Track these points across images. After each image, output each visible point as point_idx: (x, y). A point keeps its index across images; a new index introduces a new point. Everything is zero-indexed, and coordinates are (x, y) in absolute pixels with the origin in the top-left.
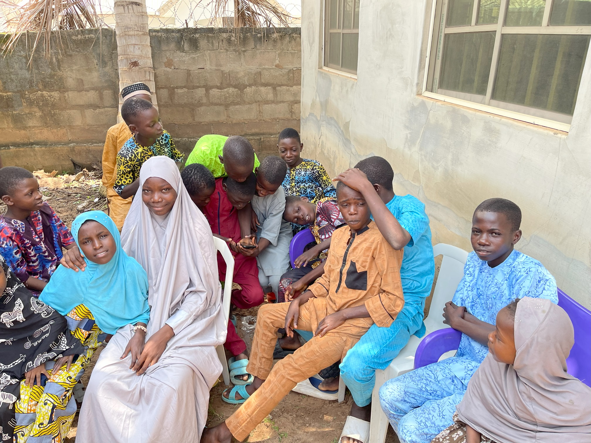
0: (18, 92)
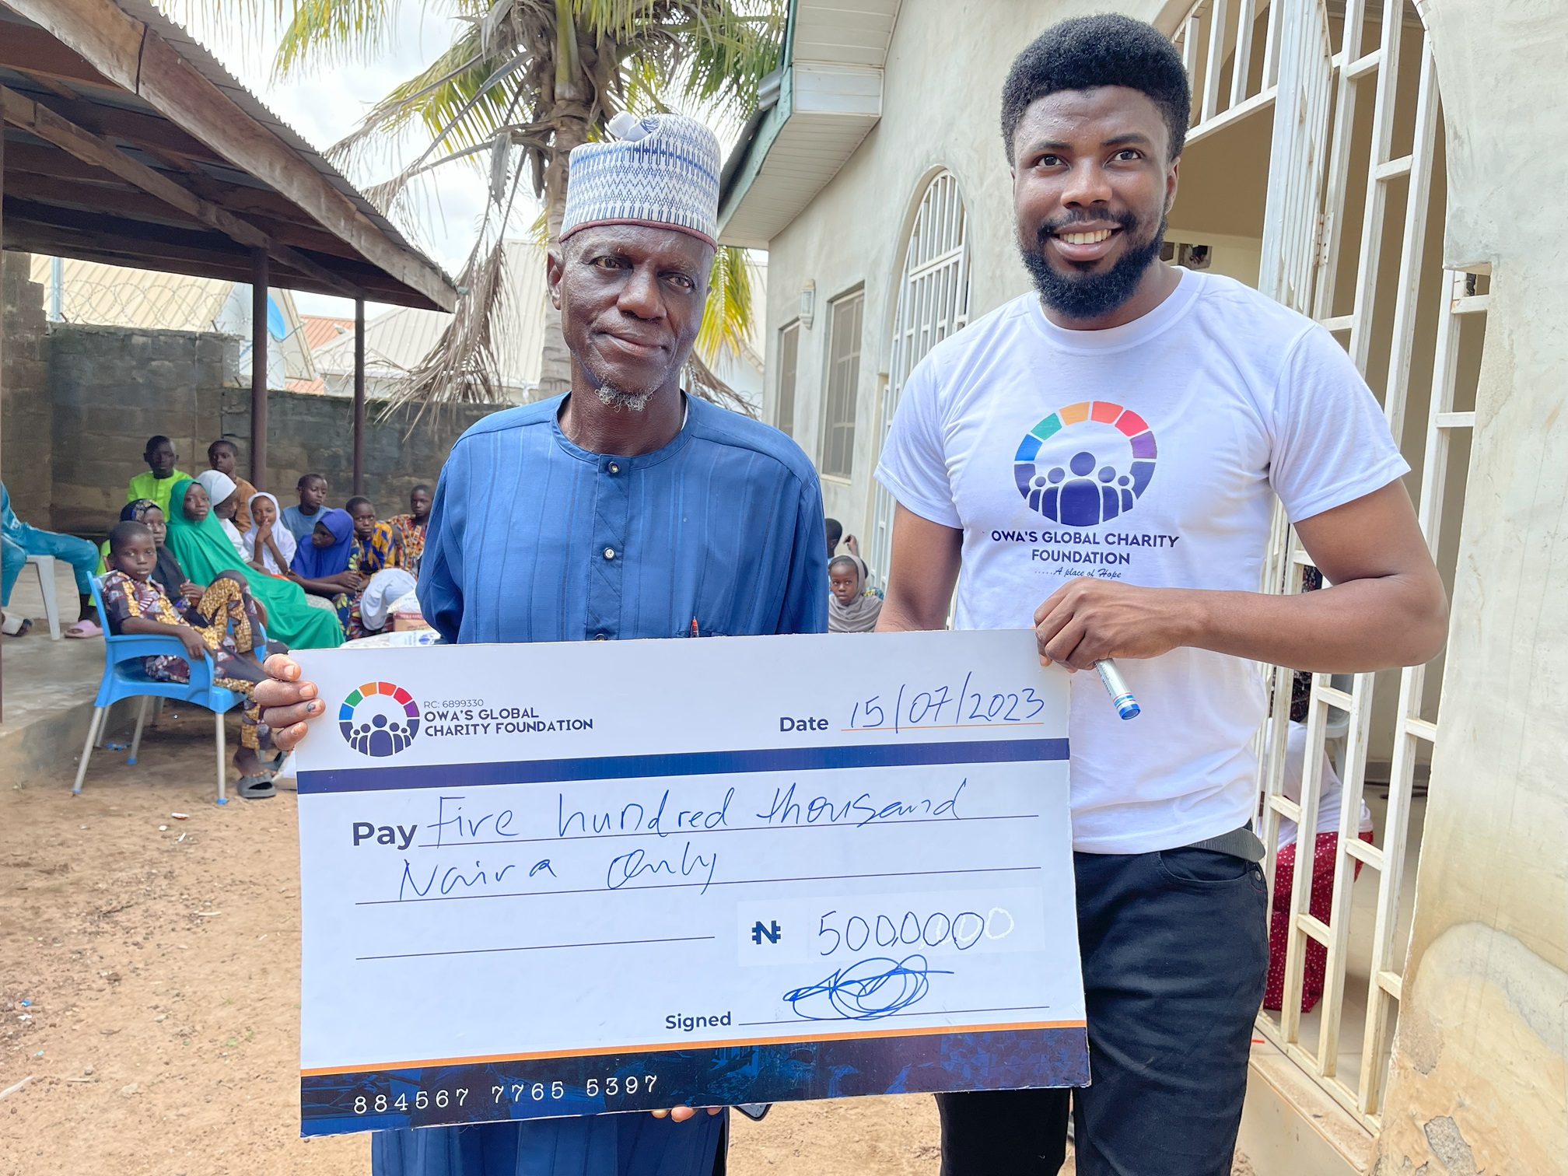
0: (379, 474)
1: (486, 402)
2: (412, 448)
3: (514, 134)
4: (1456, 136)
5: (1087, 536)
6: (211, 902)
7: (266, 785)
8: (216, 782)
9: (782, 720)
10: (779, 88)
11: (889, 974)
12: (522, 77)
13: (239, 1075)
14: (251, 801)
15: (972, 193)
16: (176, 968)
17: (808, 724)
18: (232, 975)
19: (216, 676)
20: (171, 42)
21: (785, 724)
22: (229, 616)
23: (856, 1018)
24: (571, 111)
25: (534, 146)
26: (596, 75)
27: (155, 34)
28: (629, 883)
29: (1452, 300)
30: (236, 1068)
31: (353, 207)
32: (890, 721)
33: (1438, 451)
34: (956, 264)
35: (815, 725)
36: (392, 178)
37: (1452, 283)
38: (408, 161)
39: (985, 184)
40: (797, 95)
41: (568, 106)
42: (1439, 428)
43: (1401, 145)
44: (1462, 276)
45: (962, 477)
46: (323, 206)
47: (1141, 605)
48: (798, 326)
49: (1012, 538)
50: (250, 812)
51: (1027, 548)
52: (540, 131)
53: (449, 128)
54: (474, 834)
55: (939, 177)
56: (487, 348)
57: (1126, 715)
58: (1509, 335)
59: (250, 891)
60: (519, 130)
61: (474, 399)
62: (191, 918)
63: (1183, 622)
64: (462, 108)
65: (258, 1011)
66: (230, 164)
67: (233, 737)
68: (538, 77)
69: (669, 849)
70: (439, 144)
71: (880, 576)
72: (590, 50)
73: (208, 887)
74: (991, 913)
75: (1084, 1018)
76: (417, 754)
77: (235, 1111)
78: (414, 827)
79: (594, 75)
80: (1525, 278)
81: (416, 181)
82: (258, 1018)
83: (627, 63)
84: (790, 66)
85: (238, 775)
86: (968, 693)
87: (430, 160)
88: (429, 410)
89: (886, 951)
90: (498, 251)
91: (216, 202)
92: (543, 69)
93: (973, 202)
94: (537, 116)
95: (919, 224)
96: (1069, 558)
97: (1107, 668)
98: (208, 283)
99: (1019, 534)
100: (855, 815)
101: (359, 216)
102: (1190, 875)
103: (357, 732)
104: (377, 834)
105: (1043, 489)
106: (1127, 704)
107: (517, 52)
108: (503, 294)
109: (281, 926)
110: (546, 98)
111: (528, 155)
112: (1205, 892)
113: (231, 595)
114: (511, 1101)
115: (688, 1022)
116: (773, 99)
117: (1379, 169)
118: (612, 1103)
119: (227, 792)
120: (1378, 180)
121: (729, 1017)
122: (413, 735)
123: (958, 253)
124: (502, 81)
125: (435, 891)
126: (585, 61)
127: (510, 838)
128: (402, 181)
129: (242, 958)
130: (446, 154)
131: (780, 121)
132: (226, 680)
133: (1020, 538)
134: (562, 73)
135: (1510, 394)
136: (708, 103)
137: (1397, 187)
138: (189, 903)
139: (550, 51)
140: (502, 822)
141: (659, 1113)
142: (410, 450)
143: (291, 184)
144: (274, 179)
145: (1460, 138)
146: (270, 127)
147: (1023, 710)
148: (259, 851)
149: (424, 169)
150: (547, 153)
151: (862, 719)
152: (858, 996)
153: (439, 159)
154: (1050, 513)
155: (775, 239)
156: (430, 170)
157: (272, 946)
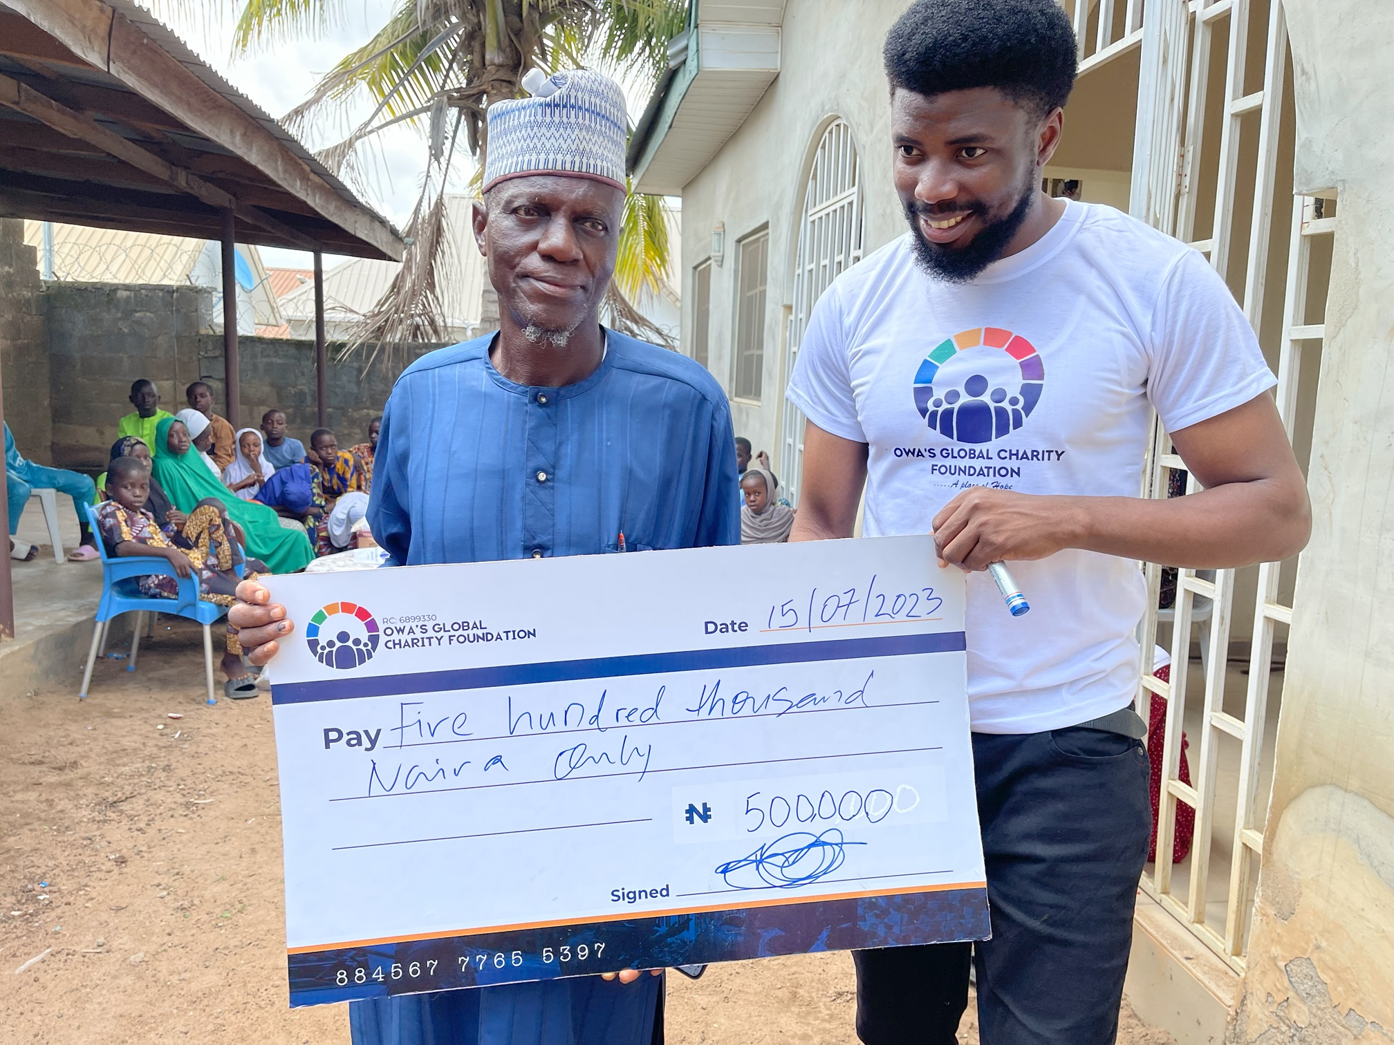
1: (434, 341)
2: (369, 383)
3: (450, 98)
4: (1304, 72)
5: (981, 452)
6: (205, 791)
7: (250, 687)
8: (206, 685)
9: (707, 623)
10: (686, 48)
11: (810, 846)
12: (456, 45)
13: (232, 943)
14: (237, 701)
15: (864, 138)
16: (176, 851)
17: (730, 627)
18: (225, 855)
19: (202, 592)
20: (138, 24)
21: (710, 627)
22: (211, 538)
23: (781, 887)
24: (502, 74)
25: (468, 108)
26: (522, 42)
27: (123, 16)
28: (575, 773)
29: (1302, 223)
30: (230, 936)
31: (308, 169)
32: (804, 621)
33: (1292, 360)
34: (851, 204)
35: (736, 627)
36: (341, 141)
37: (1302, 207)
38: (355, 126)
39: (875, 130)
40: (703, 54)
41: (497, 71)
42: (1291, 340)
43: (1253, 83)
44: (1310, 201)
45: (866, 399)
46: (280, 169)
47: (1030, 512)
48: (710, 264)
49: (913, 454)
50: (236, 711)
51: (927, 463)
52: (474, 95)
53: (391, 94)
54: (433, 735)
55: (833, 125)
56: (433, 292)
57: (1016, 612)
58: (1355, 254)
59: (238, 780)
60: (455, 94)
61: (423, 339)
62: (187, 805)
63: (1067, 527)
64: (402, 76)
65: (249, 885)
66: (195, 132)
67: (219, 645)
68: (470, 45)
69: (609, 742)
70: (383, 109)
71: (791, 489)
72: (516, 19)
73: (202, 777)
74: (899, 789)
75: (985, 879)
76: (379, 665)
77: (230, 974)
78: (379, 731)
79: (520, 42)
80: (1368, 201)
81: (363, 143)
82: (250, 892)
83: (550, 29)
84: (696, 27)
85: (225, 679)
86: (874, 593)
87: (375, 123)
88: (382, 349)
89: (807, 827)
90: (440, 204)
91: (186, 168)
92: (474, 38)
93: (864, 147)
94: (470, 81)
95: (816, 169)
96: (965, 473)
97: (999, 569)
98: (183, 241)
99: (919, 451)
100: (774, 707)
101: (312, 176)
102: (1078, 751)
103: (323, 648)
104: (346, 738)
105: (940, 410)
106: (1018, 602)
107: (450, 22)
108: (446, 244)
109: (267, 811)
110: (477, 64)
111: (463, 117)
112: (1092, 766)
113: (211, 520)
114: (476, 970)
115: (631, 895)
116: (681, 58)
117: (1234, 105)
118: (566, 968)
119: (215, 693)
120: (1232, 115)
121: (667, 889)
122: (374, 648)
123: (852, 194)
124: (438, 50)
125: (400, 788)
126: (512, 30)
127: (467, 738)
128: (350, 144)
129: (234, 839)
130: (390, 117)
131: (689, 78)
132: (211, 596)
133: (920, 454)
134: (491, 42)
135: (1356, 308)
136: (624, 64)
137: (1250, 120)
138: (185, 792)
139: (479, 22)
140: (458, 724)
141: (608, 975)
142: (367, 385)
143: (250, 149)
144: (233, 144)
145: (1307, 73)
146: (230, 98)
147: (923, 607)
148: (246, 745)
149: (371, 132)
150: (480, 114)
151: (778, 620)
152: (782, 867)
153: (383, 122)
154: (947, 431)
155: (688, 186)
156: (375, 133)
157: (259, 828)
